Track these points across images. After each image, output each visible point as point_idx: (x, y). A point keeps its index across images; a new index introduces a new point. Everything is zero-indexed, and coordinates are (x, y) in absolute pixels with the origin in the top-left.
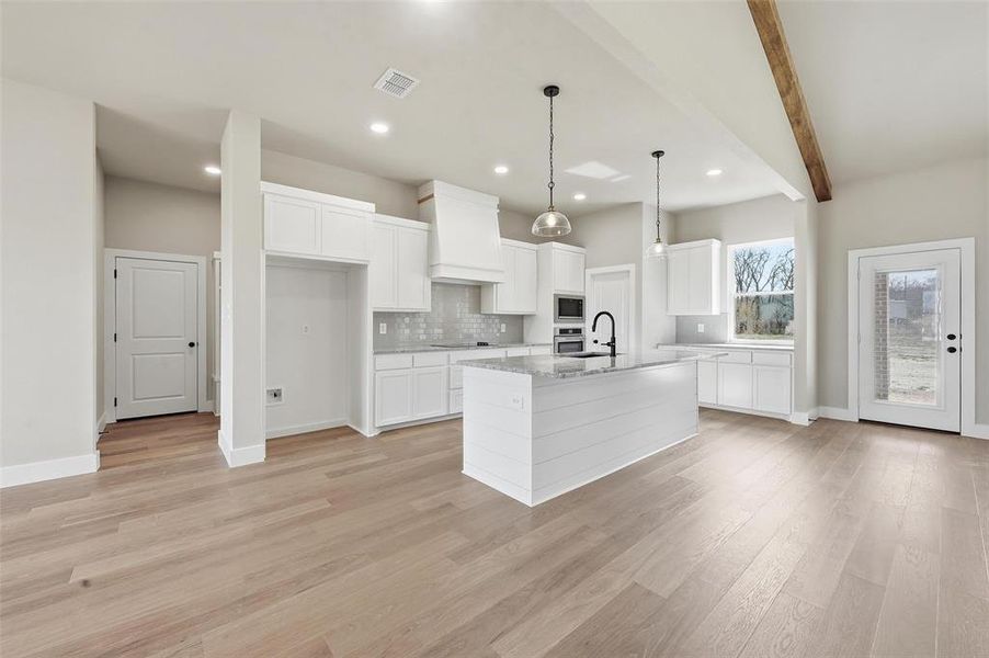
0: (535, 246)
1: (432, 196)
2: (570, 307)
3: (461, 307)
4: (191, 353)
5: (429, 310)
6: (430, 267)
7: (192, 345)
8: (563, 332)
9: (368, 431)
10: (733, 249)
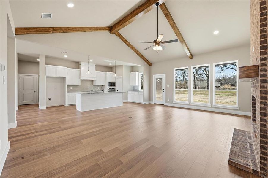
0: (105, 73)
1: (80, 65)
2: (112, 84)
3: (88, 84)
4: (35, 93)
5: (80, 85)
6: (80, 77)
7: (35, 91)
8: (110, 89)
9: (66, 105)
10: (140, 74)
